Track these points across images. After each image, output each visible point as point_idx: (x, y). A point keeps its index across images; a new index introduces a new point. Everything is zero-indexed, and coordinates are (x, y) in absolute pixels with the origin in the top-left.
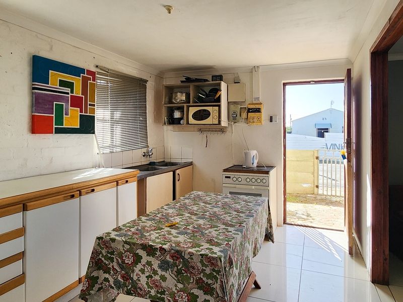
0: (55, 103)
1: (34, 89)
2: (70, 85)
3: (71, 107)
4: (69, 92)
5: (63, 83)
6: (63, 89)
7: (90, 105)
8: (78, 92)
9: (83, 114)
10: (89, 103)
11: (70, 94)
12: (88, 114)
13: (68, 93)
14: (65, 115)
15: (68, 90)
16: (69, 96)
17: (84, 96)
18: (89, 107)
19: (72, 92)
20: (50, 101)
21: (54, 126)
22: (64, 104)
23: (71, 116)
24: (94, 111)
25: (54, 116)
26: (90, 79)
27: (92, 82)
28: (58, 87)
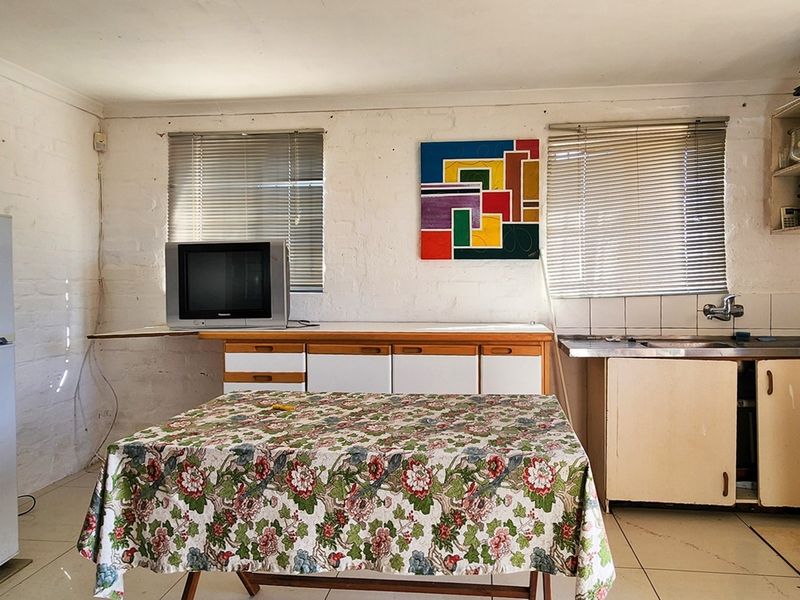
0: (453, 209)
1: (423, 192)
2: (482, 176)
3: (484, 212)
4: (481, 187)
5: (467, 176)
6: (469, 185)
7: (526, 205)
8: (498, 184)
9: (511, 222)
10: (522, 201)
11: (482, 191)
12: (522, 222)
13: (478, 191)
14: (473, 227)
15: (479, 185)
16: (480, 194)
17: (511, 191)
18: (522, 208)
19: (486, 186)
20: (445, 208)
21: (453, 247)
22: (470, 209)
23: (484, 229)
24: (536, 215)
25: (452, 230)
26: (525, 156)
27: (529, 160)
28: (459, 183)
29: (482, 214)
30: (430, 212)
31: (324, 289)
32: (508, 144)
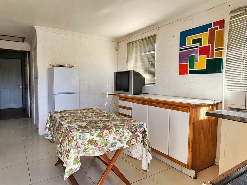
0: (189, 55)
2: (199, 41)
4: (199, 45)
5: (194, 42)
6: (195, 45)
7: (216, 50)
8: (205, 43)
9: (210, 58)
10: (215, 48)
11: (199, 47)
12: (214, 58)
13: (198, 47)
14: (196, 62)
15: (198, 44)
16: (199, 48)
17: (210, 45)
18: (215, 51)
19: (201, 45)
20: (186, 55)
21: (189, 70)
22: (195, 54)
23: (200, 62)
24: (221, 54)
25: (189, 63)
26: (217, 29)
27: (218, 30)
28: (191, 45)
29: (199, 56)
30: (182, 57)
31: (155, 84)
32: (210, 25)
